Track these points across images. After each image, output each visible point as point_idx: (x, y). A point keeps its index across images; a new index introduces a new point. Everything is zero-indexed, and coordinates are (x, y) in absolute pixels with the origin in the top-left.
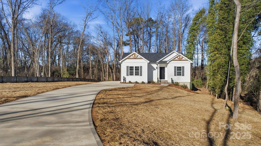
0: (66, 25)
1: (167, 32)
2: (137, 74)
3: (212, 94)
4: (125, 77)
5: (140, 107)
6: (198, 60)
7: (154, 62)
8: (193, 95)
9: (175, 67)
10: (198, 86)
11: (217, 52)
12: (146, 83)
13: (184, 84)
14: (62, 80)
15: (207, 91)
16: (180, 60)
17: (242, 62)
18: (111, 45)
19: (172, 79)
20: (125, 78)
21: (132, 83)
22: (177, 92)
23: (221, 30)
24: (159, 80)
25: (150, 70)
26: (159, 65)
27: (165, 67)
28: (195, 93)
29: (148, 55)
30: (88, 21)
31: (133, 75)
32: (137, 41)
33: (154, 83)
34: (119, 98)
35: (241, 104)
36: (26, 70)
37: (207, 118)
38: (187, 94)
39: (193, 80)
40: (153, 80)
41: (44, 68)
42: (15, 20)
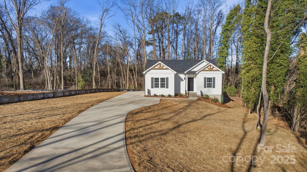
0: (78, 21)
1: (197, 29)
2: (163, 86)
3: (245, 106)
4: (149, 89)
5: (169, 137)
6: (233, 62)
7: (181, 72)
8: (224, 111)
9: (205, 78)
10: (231, 94)
11: (252, 62)
12: (172, 96)
13: (215, 97)
14: (80, 93)
15: (241, 102)
16: (211, 70)
17: (279, 73)
18: (131, 45)
19: (201, 91)
20: (150, 91)
21: (157, 96)
22: (207, 108)
23: (257, 37)
24: (187, 92)
25: (178, 81)
26: (187, 75)
27: (193, 78)
28: (226, 108)
29: (175, 63)
30: (105, 20)
31: (158, 87)
32: (161, 40)
33: (181, 96)
34: (147, 125)
35: (276, 119)
36: (33, 74)
37: (234, 147)
38: (218, 109)
39: (226, 87)
40: (181, 93)
41: (56, 74)
42: (21, 21)
